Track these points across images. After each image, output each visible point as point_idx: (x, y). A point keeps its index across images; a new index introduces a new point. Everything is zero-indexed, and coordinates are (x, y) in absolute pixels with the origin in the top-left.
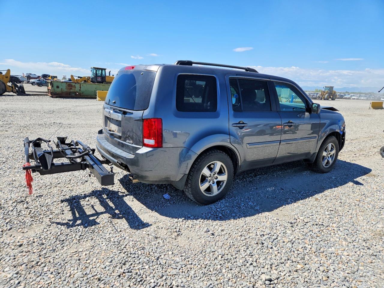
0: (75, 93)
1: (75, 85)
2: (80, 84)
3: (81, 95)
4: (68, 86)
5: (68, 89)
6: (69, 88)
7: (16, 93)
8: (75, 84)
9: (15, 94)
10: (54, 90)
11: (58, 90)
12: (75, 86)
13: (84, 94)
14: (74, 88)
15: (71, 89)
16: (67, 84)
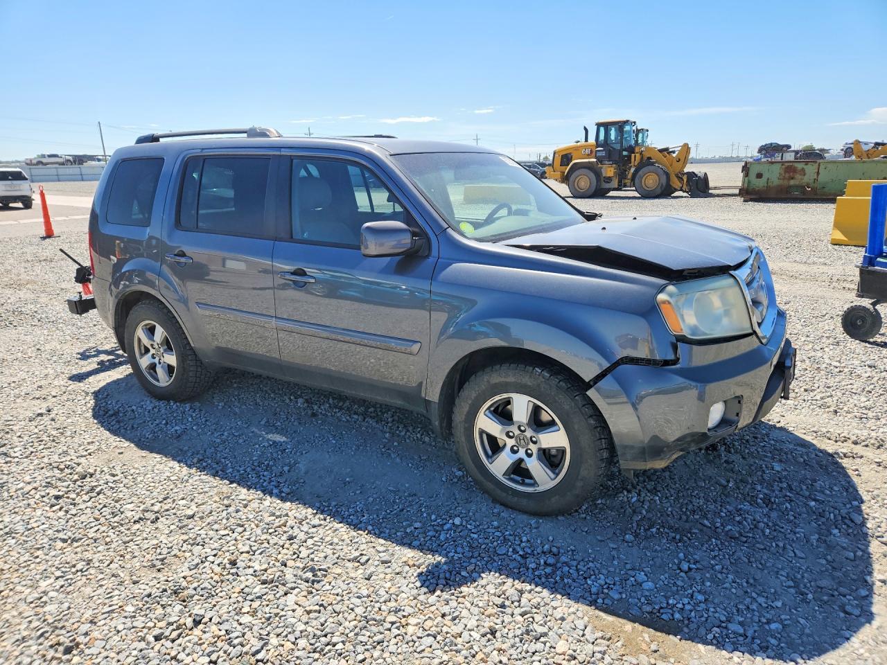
0: (802, 188)
1: (805, 167)
2: (819, 165)
3: (816, 194)
4: (785, 172)
5: (784, 178)
6: (787, 175)
7: (687, 192)
8: (806, 164)
9: (685, 194)
10: (749, 182)
11: (760, 184)
12: (803, 169)
13: (826, 190)
14: (800, 177)
15: (792, 178)
16: (784, 167)
